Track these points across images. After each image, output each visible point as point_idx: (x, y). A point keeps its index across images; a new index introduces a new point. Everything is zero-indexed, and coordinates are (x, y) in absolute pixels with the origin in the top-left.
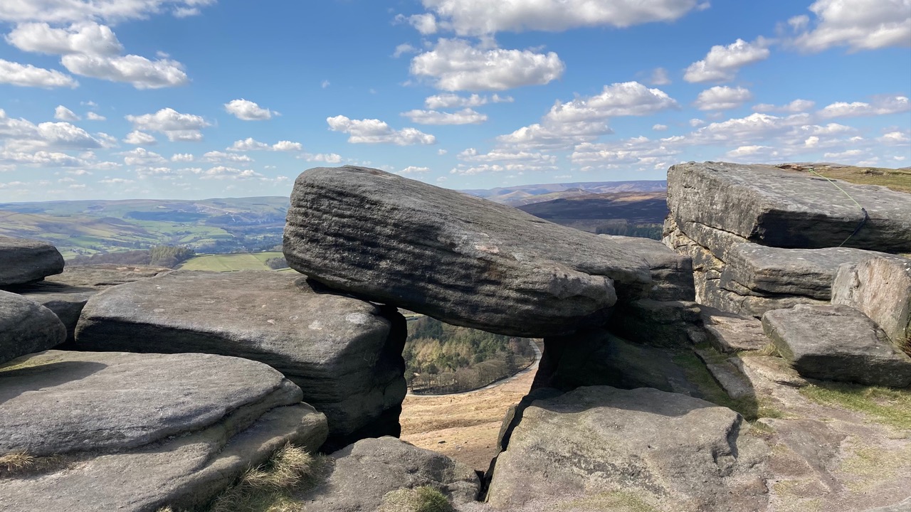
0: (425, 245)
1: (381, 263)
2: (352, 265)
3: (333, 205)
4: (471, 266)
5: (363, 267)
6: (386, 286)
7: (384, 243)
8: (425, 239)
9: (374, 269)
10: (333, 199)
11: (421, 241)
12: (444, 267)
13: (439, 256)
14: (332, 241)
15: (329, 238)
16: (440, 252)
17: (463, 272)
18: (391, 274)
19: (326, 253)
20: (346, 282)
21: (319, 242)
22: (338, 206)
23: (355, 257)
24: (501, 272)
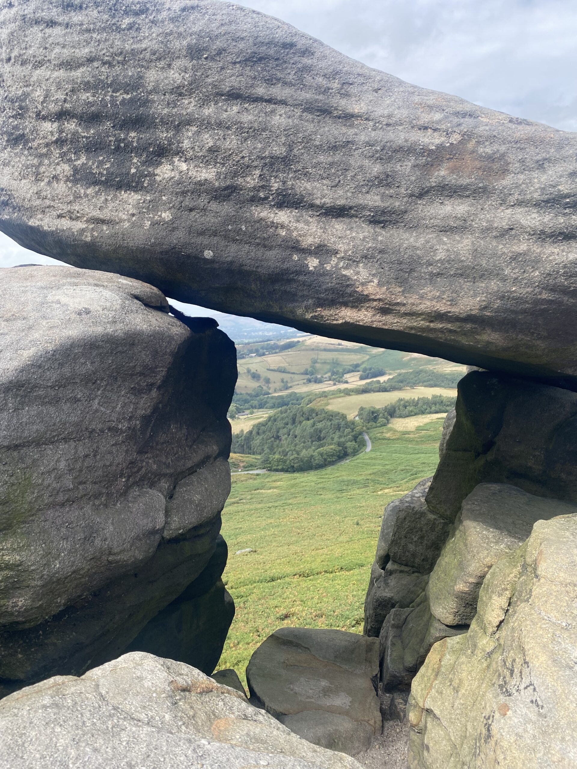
0: (269, 101)
1: (157, 171)
2: (95, 183)
3: (50, 40)
4: (399, 149)
5: (119, 187)
6: (172, 227)
7: (166, 111)
8: (270, 81)
9: (142, 188)
10: (51, 23)
11: (261, 90)
12: (322, 158)
13: (310, 127)
14: (52, 133)
15: (48, 126)
16: (310, 116)
17: (376, 169)
18: (184, 193)
19: (41, 164)
20: (83, 230)
21: (27, 141)
22: (61, 40)
23: (101, 163)
24: (490, 158)
